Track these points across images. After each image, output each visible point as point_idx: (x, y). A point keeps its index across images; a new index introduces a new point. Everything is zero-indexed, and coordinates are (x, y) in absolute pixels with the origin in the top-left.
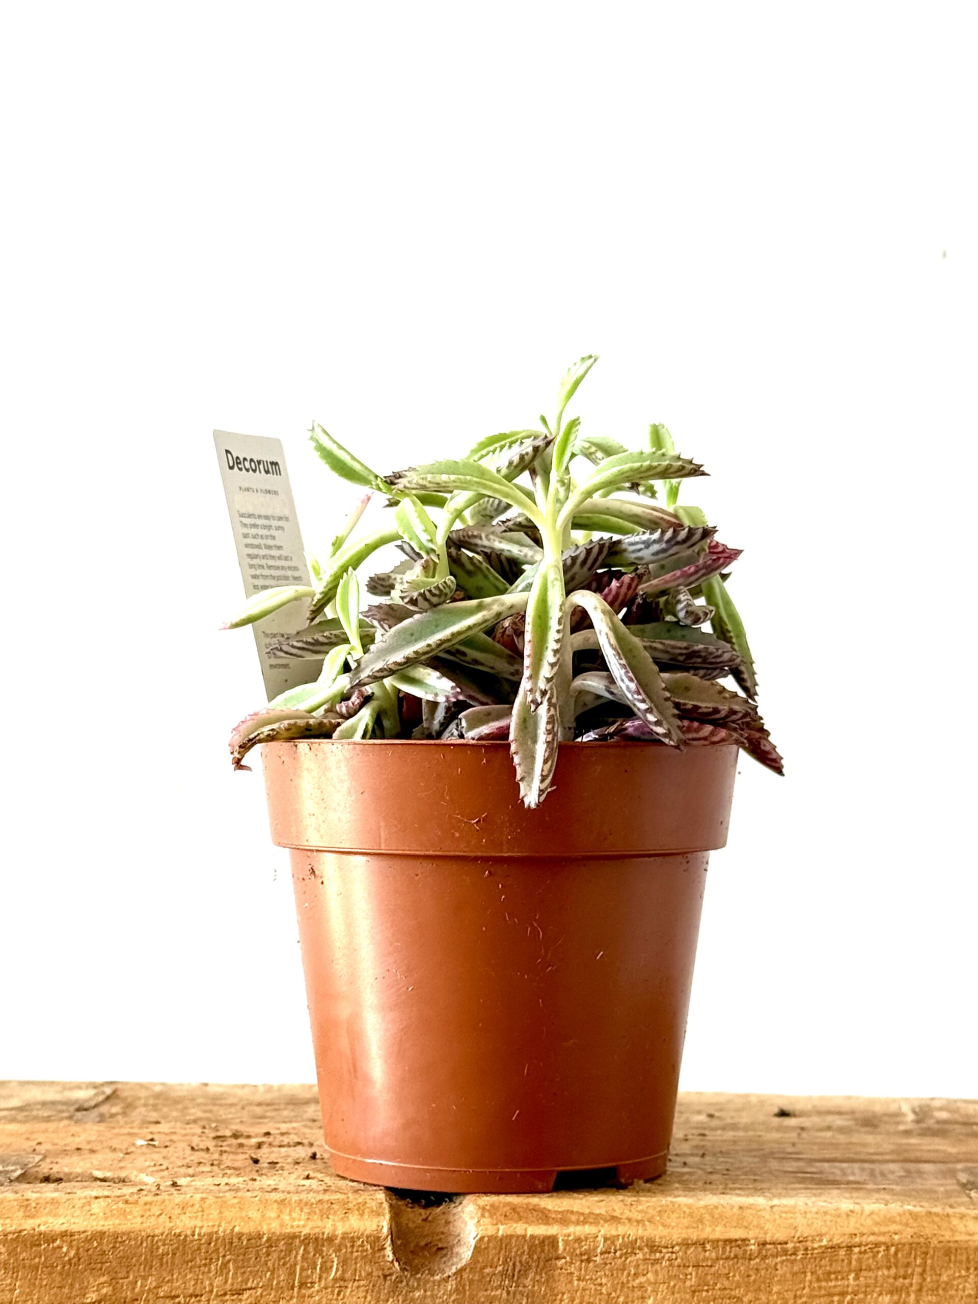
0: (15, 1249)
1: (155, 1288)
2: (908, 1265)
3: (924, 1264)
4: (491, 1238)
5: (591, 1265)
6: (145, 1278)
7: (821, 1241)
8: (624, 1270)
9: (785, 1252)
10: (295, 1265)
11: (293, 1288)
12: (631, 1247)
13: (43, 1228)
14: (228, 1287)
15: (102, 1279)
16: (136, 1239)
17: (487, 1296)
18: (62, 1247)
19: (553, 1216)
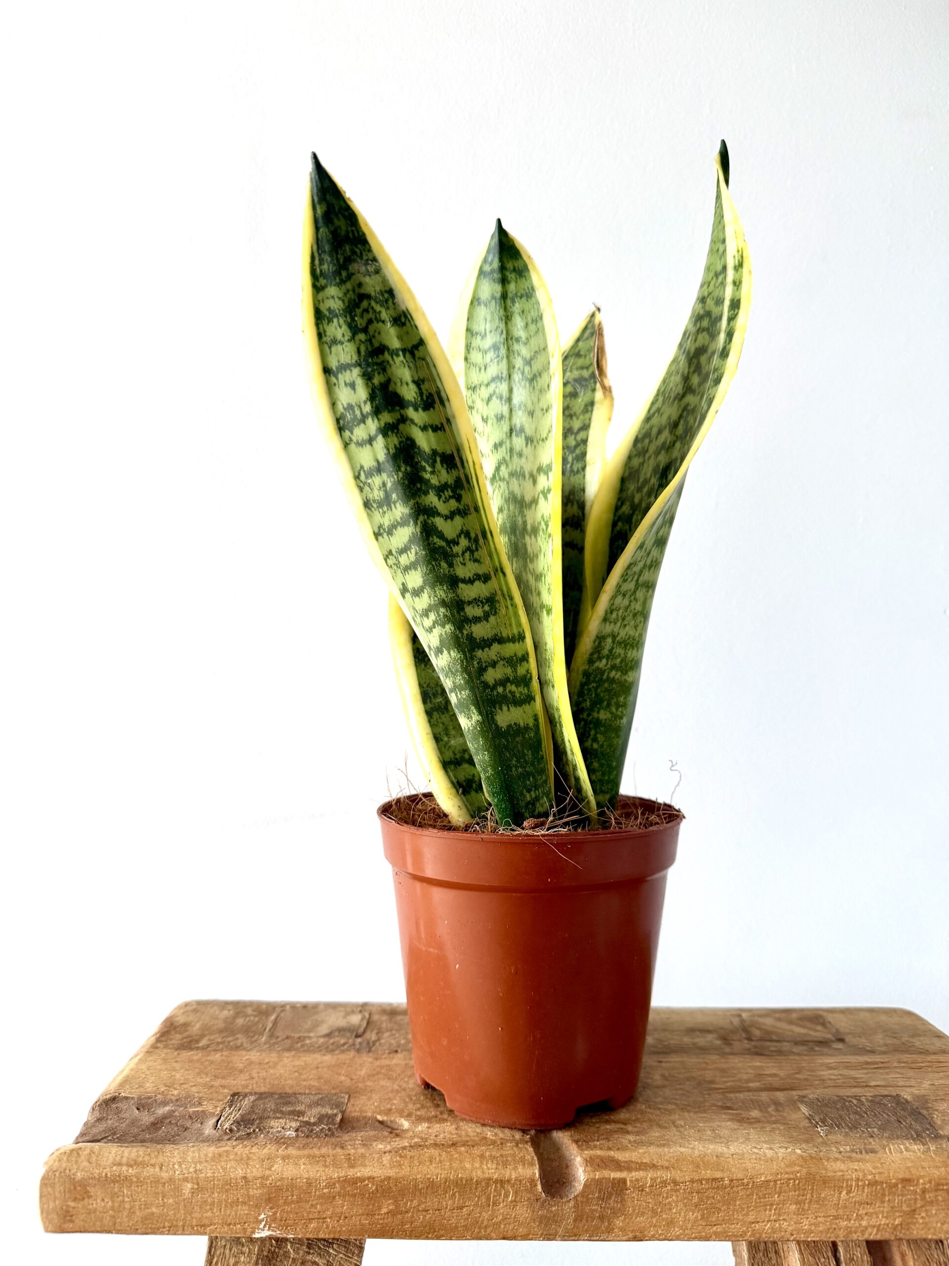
0: (344, 1186)
1: (418, 1206)
2: (805, 1189)
3: (812, 1189)
4: (593, 1180)
5: (644, 1193)
6: (412, 1201)
7: (761, 1178)
8: (660, 1195)
9: (743, 1184)
10: (491, 1193)
11: (489, 1205)
12: (664, 1183)
13: (359, 1174)
14: (456, 1205)
15: (389, 1202)
16: (407, 1181)
17: (590, 1210)
18: (368, 1185)
19: (623, 1164)
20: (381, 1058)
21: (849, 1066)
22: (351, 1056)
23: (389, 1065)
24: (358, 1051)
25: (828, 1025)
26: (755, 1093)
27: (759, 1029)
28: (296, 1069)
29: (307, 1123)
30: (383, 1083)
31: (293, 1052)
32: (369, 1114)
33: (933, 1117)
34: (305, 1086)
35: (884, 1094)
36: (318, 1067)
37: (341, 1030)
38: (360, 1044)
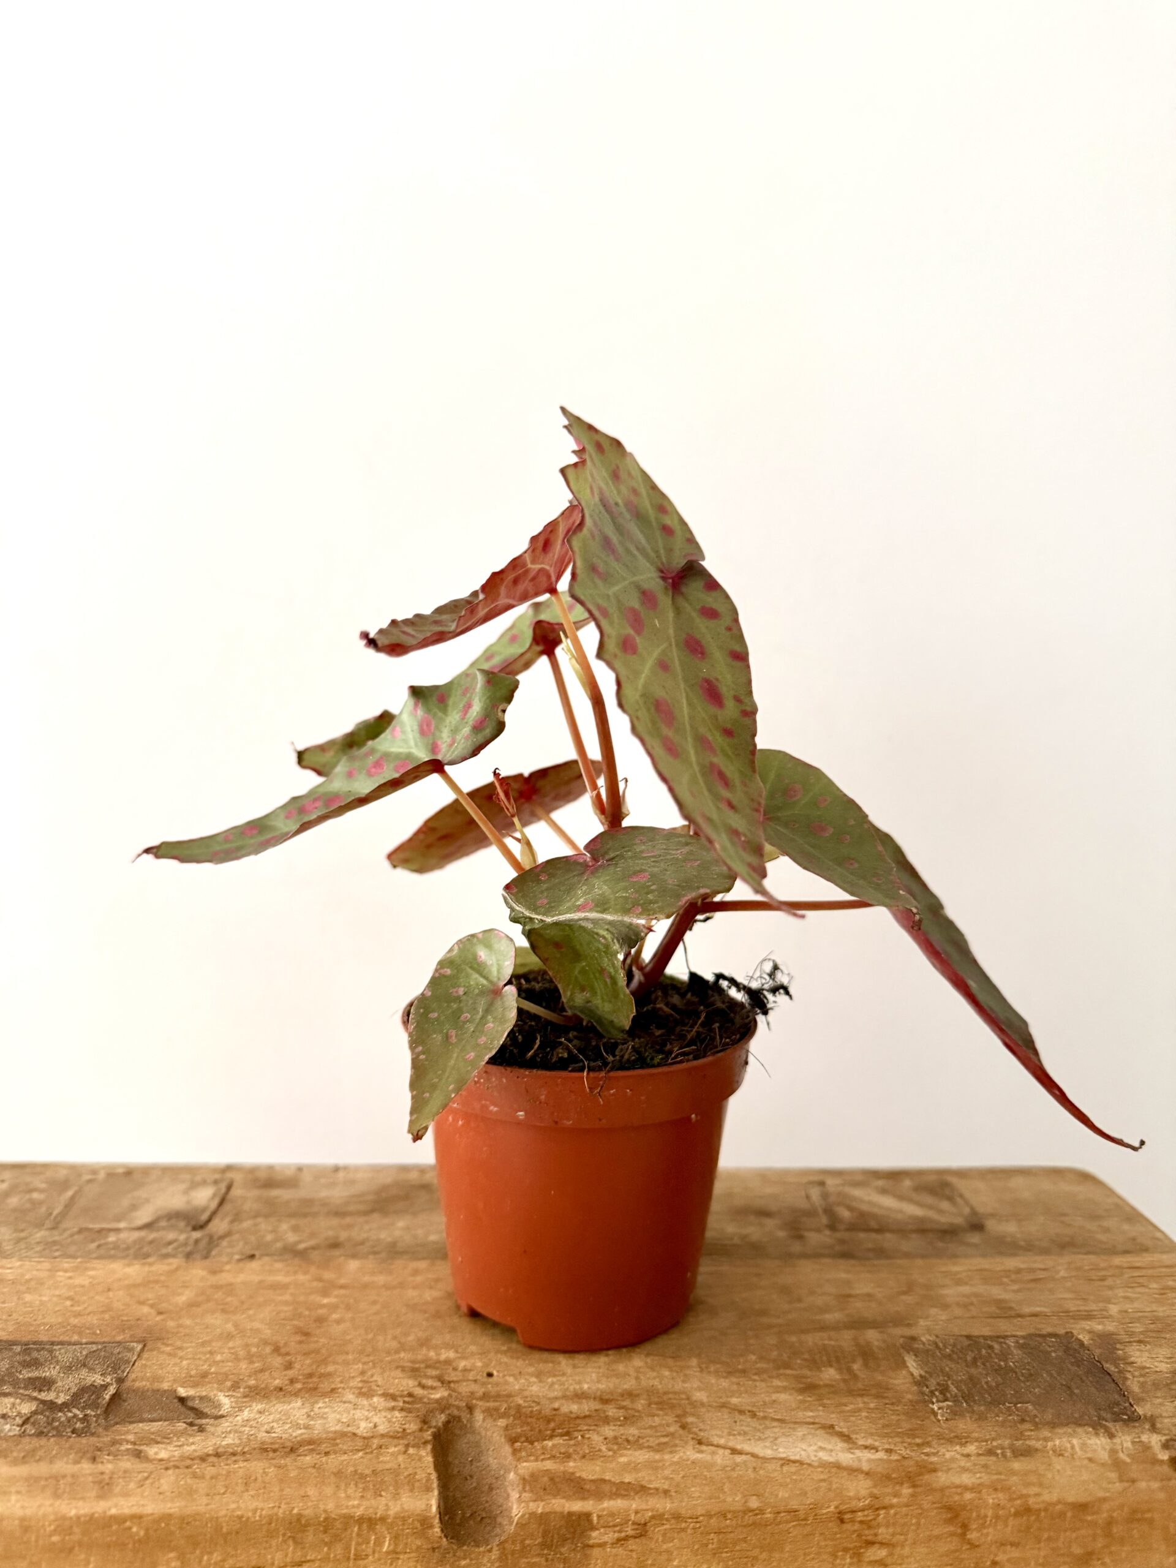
0: (88, 1530)
4: (533, 1514)
6: (210, 1553)
7: (829, 1506)
9: (798, 1518)
10: (351, 1539)
11: (348, 1559)
12: (660, 1519)
13: (113, 1511)
14: (288, 1560)
16: (202, 1521)
18: (130, 1528)
19: (587, 1487)
20: (221, 1271)
21: (989, 1278)
22: (174, 1266)
23: (231, 1284)
24: (188, 1256)
25: (959, 1200)
26: (832, 1333)
27: (850, 1208)
28: (71, 1293)
29: (51, 1406)
30: (210, 1320)
31: (79, 1260)
32: (165, 1386)
33: (1127, 1379)
34: (75, 1326)
35: (1044, 1332)
36: (109, 1290)
37: (174, 1216)
38: (197, 1241)
